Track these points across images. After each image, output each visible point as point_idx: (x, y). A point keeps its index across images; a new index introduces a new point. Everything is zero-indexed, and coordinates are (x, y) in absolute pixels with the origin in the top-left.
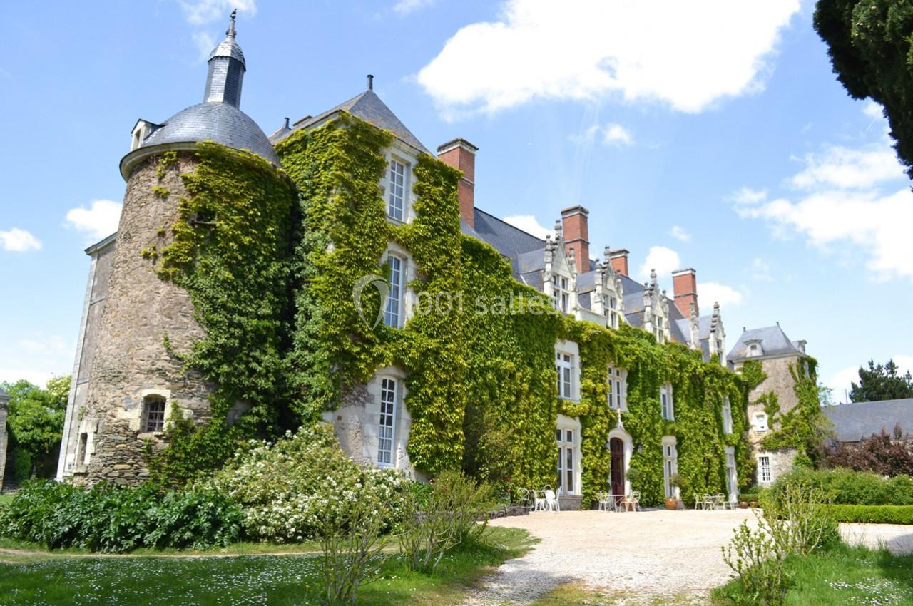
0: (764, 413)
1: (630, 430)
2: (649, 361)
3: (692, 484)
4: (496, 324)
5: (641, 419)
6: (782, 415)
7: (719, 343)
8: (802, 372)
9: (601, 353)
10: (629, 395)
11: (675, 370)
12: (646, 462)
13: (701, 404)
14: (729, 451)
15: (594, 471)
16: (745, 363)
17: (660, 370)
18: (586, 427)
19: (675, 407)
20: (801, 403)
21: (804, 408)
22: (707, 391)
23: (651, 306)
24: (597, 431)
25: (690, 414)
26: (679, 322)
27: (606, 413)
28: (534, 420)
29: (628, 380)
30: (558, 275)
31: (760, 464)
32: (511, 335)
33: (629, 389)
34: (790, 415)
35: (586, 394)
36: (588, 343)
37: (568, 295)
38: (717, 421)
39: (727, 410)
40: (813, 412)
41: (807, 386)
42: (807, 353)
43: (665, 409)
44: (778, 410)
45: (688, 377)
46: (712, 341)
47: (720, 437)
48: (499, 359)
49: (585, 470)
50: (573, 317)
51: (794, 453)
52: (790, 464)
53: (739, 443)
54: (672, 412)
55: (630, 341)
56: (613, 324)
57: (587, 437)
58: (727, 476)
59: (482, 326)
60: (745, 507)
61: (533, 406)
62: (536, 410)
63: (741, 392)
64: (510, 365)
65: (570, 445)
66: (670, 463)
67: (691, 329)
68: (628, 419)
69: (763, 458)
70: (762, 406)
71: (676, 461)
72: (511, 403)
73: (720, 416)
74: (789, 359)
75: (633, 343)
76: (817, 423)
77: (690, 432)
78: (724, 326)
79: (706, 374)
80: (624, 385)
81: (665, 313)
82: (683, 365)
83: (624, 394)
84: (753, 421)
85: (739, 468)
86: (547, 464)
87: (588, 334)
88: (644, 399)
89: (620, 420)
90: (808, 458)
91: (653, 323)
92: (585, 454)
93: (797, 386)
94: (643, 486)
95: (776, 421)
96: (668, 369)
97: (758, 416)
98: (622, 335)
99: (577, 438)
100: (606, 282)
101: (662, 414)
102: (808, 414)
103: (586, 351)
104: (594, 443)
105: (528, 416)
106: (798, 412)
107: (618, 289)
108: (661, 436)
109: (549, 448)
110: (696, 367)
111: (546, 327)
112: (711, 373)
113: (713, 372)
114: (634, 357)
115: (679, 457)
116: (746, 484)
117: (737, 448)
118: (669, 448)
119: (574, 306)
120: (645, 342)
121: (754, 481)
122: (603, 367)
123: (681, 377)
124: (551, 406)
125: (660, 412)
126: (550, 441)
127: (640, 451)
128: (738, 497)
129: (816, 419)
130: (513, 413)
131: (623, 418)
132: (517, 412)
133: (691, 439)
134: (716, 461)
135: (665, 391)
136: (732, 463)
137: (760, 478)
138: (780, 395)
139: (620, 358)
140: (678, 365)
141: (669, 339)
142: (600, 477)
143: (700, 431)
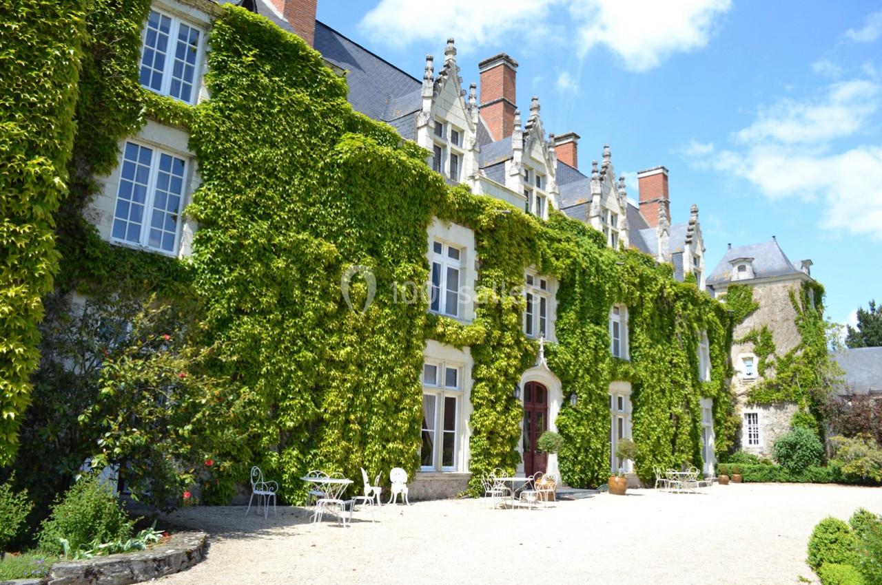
0: (753, 355)
1: (560, 371)
2: (593, 269)
3: (651, 451)
4: (304, 174)
5: (576, 355)
6: (778, 358)
7: (696, 260)
8: (806, 301)
9: (512, 250)
10: (560, 317)
11: (633, 288)
12: (582, 419)
13: (669, 340)
14: (706, 404)
15: (491, 434)
16: (730, 288)
17: (609, 285)
18: (481, 363)
19: (631, 340)
20: (805, 342)
21: (808, 349)
22: (678, 320)
23: (601, 195)
24: (499, 371)
25: (653, 352)
26: (643, 232)
27: (518, 343)
28: (376, 347)
29: (558, 296)
30: (446, 122)
31: (745, 422)
32: (337, 197)
33: (561, 310)
34: (789, 357)
35: (484, 311)
36: (492, 231)
37: (462, 155)
38: (691, 363)
39: (703, 349)
40: (819, 354)
41: (812, 320)
42: (813, 276)
43: (616, 343)
44: (772, 352)
45: (652, 299)
46: (687, 257)
47: (693, 386)
48: (303, 236)
49: (477, 432)
50: (468, 189)
51: (792, 409)
52: (787, 424)
53: (719, 394)
54: (627, 347)
55: (563, 237)
56: (539, 212)
57: (480, 380)
58: (702, 439)
59: (271, 173)
60: (726, 483)
61: (375, 323)
62: (381, 331)
63: (724, 326)
64: (328, 247)
65: (451, 393)
66: (620, 420)
67: (658, 235)
68: (555, 353)
69: (749, 415)
70: (750, 346)
71: (630, 417)
72: (326, 314)
73: (694, 356)
74: (789, 284)
75: (568, 240)
76: (823, 369)
77: (652, 377)
78: (703, 237)
79: (677, 297)
80: (552, 304)
81: (622, 208)
82: (644, 283)
83: (551, 316)
84: (738, 364)
85: (718, 428)
86: (399, 423)
87: (490, 216)
88: (583, 325)
89: (542, 355)
90: (812, 417)
91: (603, 220)
92: (477, 407)
93: (800, 319)
94: (576, 457)
95: (769, 366)
96: (623, 284)
97: (744, 359)
98: (553, 228)
99: (466, 380)
100: (531, 148)
101: (611, 350)
102: (813, 357)
103: (485, 243)
104: (493, 389)
105: (362, 340)
106: (800, 353)
107: (549, 161)
108: (607, 382)
109: (403, 396)
110: (663, 287)
111: (410, 193)
112: (685, 296)
113: (688, 295)
114: (568, 261)
115: (634, 412)
116: (726, 449)
117: (715, 400)
118: (620, 399)
119: (470, 173)
120: (587, 242)
121: (737, 445)
122: (516, 271)
123: (641, 298)
124: (412, 326)
125: (607, 346)
126: (406, 384)
127: (573, 403)
128: (716, 467)
129: (823, 364)
130: (330, 332)
131: (547, 353)
132: (340, 331)
133: (653, 387)
134: (687, 418)
135: (617, 317)
136: (708, 422)
137: (745, 440)
138: (777, 331)
139: (545, 261)
140: (637, 281)
141: (626, 244)
142: (502, 444)
143: (666, 375)
